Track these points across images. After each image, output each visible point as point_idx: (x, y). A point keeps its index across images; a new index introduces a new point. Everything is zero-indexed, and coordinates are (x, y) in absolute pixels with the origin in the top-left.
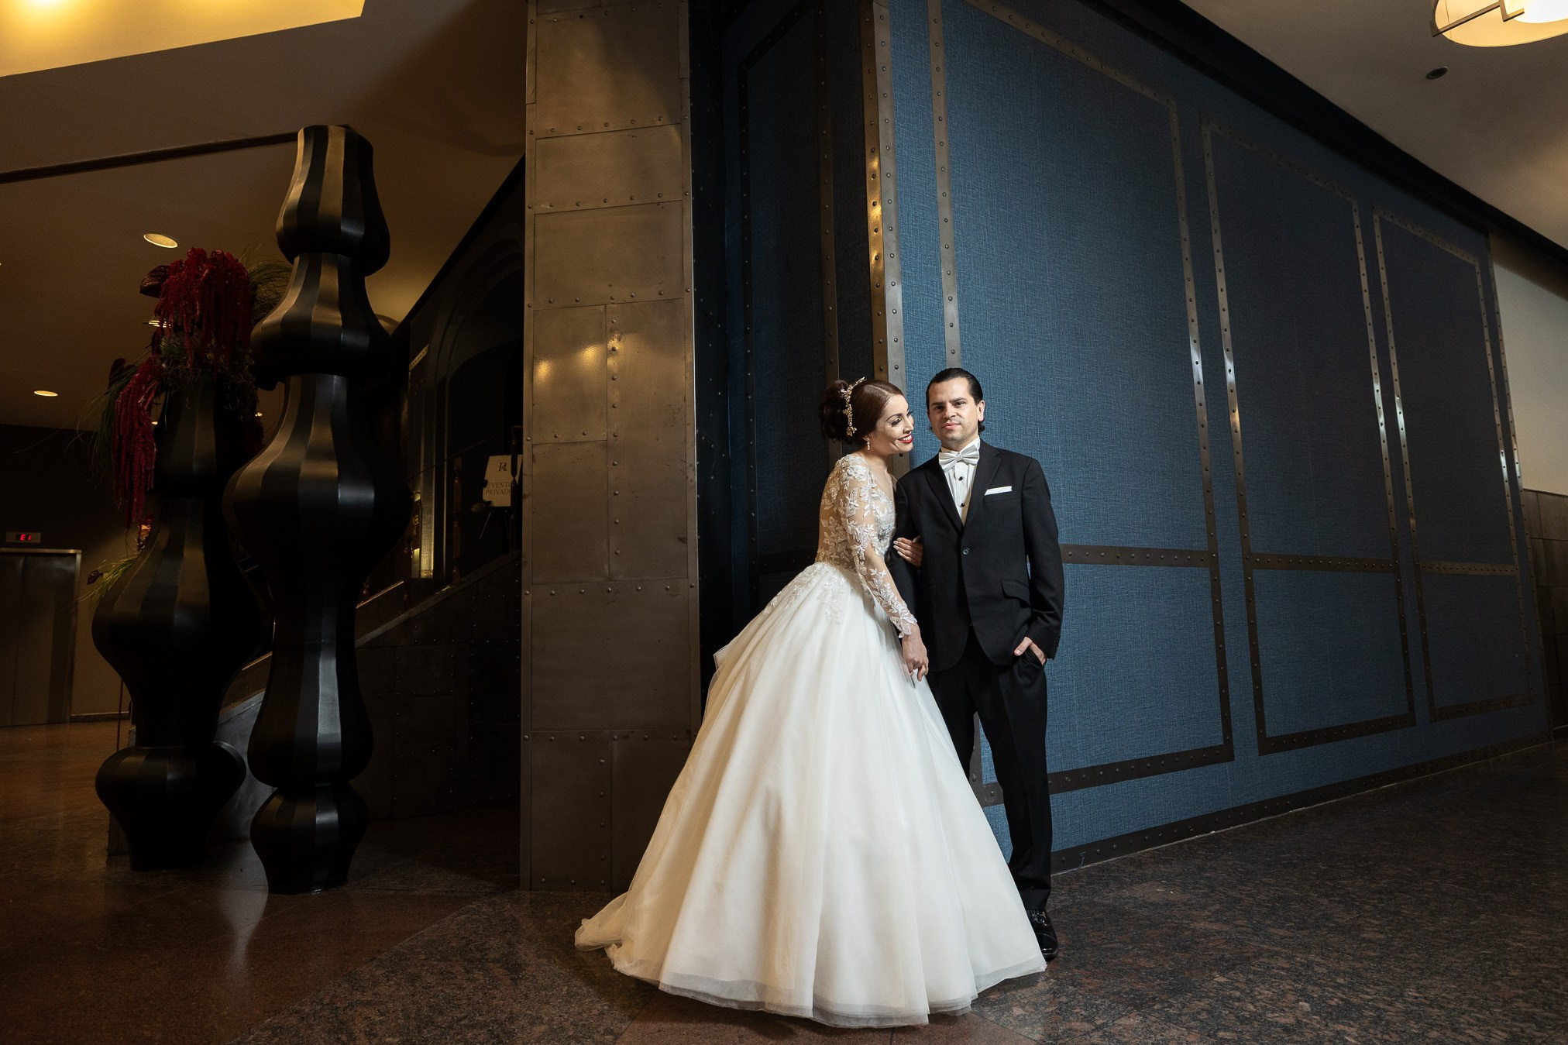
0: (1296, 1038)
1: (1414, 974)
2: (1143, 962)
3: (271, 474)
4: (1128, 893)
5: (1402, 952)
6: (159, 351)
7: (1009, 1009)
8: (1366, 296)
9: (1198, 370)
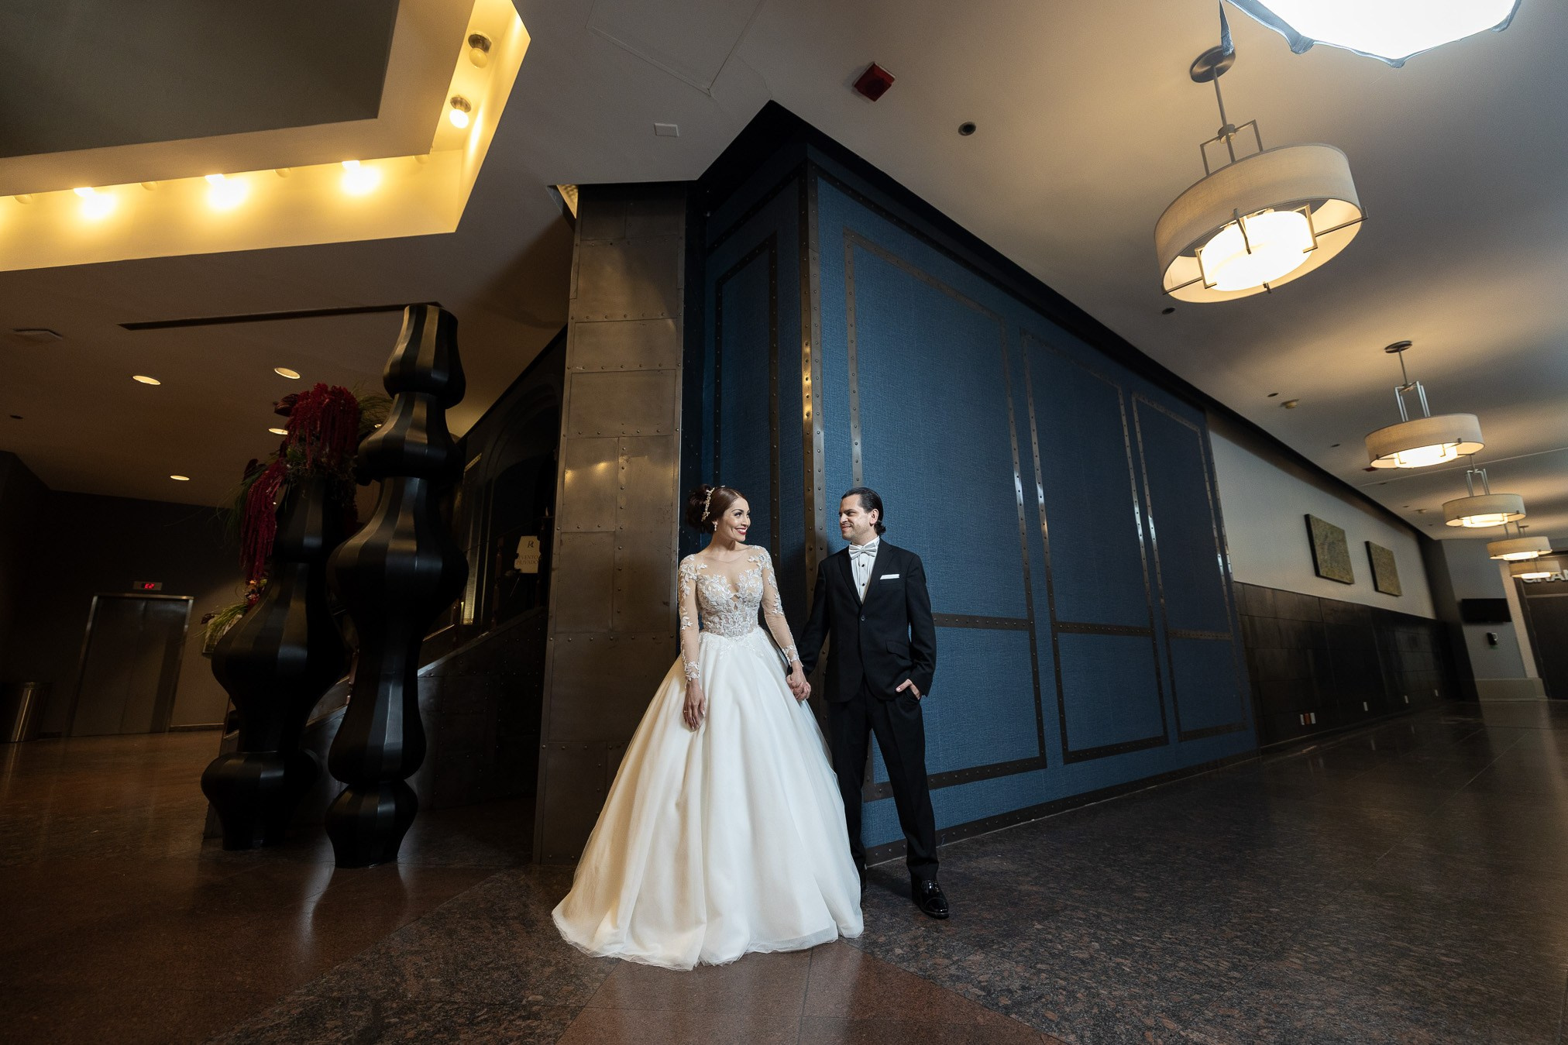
0: (1090, 968)
1: (1168, 921)
2: (985, 915)
3: (366, 549)
4: (975, 864)
5: (1161, 906)
6: (285, 455)
8: (1128, 450)
9: (1020, 496)
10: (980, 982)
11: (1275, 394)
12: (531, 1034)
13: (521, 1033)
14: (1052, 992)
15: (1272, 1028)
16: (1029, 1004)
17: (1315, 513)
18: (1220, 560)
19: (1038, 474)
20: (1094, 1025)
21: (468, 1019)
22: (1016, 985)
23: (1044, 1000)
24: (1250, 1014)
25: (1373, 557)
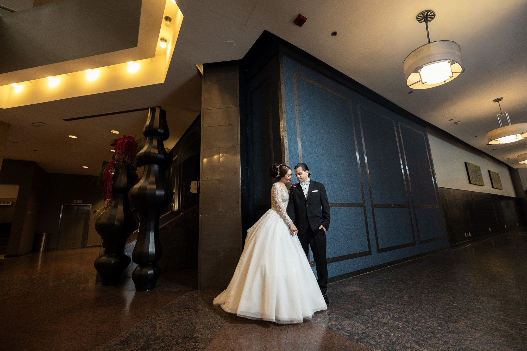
0: (387, 326)
1: (416, 309)
2: (350, 307)
3: (140, 188)
4: (346, 289)
5: (413, 303)
6: (114, 159)
7: (317, 319)
8: (398, 142)
9: (359, 161)
10: (347, 331)
11: (452, 120)
12: (196, 348)
13: (193, 347)
14: (373, 334)
15: (454, 348)
16: (365, 338)
17: (469, 161)
18: (433, 179)
19: (365, 153)
20: (388, 346)
21: (176, 342)
22: (360, 331)
23: (370, 337)
24: (446, 343)
25: (491, 176)
